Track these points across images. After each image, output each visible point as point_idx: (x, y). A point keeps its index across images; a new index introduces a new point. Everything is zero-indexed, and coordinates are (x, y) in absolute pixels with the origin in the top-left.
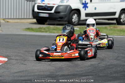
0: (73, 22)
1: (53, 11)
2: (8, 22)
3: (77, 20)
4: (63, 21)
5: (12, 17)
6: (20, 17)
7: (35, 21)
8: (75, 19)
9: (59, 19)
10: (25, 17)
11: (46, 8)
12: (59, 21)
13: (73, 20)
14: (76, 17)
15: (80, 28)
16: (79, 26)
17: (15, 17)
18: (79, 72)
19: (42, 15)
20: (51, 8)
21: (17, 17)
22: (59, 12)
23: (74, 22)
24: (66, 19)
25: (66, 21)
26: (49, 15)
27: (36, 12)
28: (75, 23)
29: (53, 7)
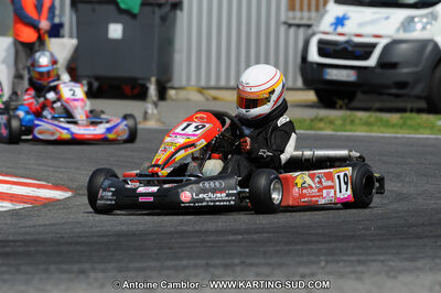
2: (215, 99)
4: (408, 96)
5: (232, 83)
11: (350, 49)
19: (333, 75)
20: (365, 50)
24: (419, 89)
26: (359, 76)
27: (312, 63)
29: (373, 46)
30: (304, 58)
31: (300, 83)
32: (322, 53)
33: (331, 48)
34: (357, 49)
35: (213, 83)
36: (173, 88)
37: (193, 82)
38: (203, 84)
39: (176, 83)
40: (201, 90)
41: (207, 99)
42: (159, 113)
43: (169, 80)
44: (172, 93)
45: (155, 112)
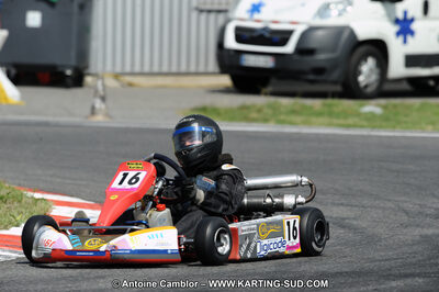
0: (362, 84)
1: (289, 48)
2: (130, 85)
3: (374, 77)
4: (325, 82)
5: (147, 69)
6: (174, 69)
7: (226, 80)
8: (368, 76)
9: (311, 77)
10: (193, 69)
12: (312, 82)
13: (361, 79)
14: (371, 70)
15: (385, 107)
16: (383, 101)
17: (156, 69)
18: (377, 263)
19: (250, 61)
20: (282, 37)
21: (165, 69)
22: (311, 52)
23: (366, 86)
24: (335, 75)
25: (335, 83)
26: (277, 62)
27: (229, 50)
28: (369, 90)
29: (290, 33)
30: (220, 45)
31: (217, 70)
32: (238, 39)
33: (247, 35)
34: (274, 36)
35: (128, 69)
36: (89, 74)
37: (109, 67)
38: (118, 70)
39: (92, 69)
40: (117, 76)
41: (123, 86)
42: (107, 107)
43: (87, 67)
44: (88, 80)
45: (103, 106)
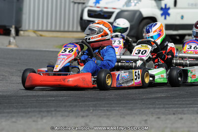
1: (112, 20)
2: (41, 35)
5: (49, 29)
6: (62, 29)
10: (71, 29)
11: (102, 14)
17: (53, 29)
20: (109, 15)
24: (132, 33)
27: (85, 20)
29: (112, 13)
30: (81, 18)
31: (79, 29)
32: (89, 15)
33: (93, 14)
34: (105, 14)
35: (40, 29)
36: (22, 30)
37: (31, 28)
38: (36, 29)
39: (23, 28)
40: (35, 31)
41: (37, 36)
42: (16, 42)
43: (20, 27)
44: (21, 33)
45: (14, 41)
